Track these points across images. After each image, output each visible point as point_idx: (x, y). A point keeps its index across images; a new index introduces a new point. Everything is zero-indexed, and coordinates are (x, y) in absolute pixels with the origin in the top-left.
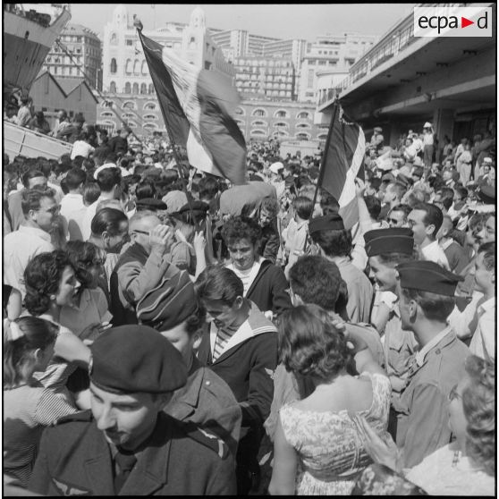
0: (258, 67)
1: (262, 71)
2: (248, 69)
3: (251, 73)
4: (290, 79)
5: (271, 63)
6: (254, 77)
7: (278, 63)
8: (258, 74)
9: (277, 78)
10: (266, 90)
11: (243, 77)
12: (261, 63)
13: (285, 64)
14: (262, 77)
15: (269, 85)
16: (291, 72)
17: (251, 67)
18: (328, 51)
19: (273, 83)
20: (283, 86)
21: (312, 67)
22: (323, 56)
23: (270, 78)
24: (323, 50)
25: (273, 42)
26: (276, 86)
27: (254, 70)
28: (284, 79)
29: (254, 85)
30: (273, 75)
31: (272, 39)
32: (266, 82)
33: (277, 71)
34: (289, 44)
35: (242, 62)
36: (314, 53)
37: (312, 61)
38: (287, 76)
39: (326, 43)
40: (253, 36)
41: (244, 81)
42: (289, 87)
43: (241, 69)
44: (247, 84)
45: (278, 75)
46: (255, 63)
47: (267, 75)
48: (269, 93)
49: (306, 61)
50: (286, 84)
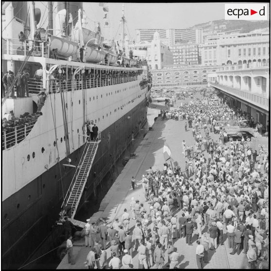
0: (182, 49)
1: (184, 51)
2: (177, 51)
3: (179, 52)
4: (197, 53)
5: (188, 47)
6: (180, 54)
7: (191, 46)
8: (182, 52)
9: (191, 53)
10: (186, 59)
11: (176, 54)
12: (183, 47)
13: (194, 46)
14: (184, 53)
15: (188, 57)
16: (197, 50)
17: (179, 50)
18: (212, 43)
19: (189, 55)
20: (194, 56)
21: (206, 50)
22: (210, 45)
23: (188, 53)
26: (191, 56)
27: (180, 51)
28: (194, 53)
29: (181, 57)
32: (186, 56)
33: (191, 50)
34: (194, 32)
35: (174, 48)
36: (206, 44)
37: (206, 48)
38: (195, 51)
39: (211, 39)
42: (197, 56)
43: (174, 51)
44: (177, 57)
46: (180, 48)
47: (186, 52)
48: (188, 60)
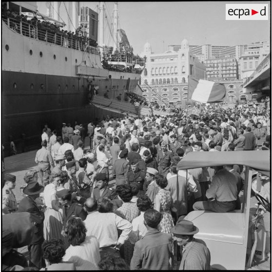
0: (217, 64)
1: (220, 65)
2: (212, 65)
3: (214, 67)
4: (235, 68)
5: (224, 61)
6: (216, 69)
7: (228, 60)
8: (218, 67)
9: (228, 68)
10: (222, 75)
11: (210, 69)
12: (219, 61)
13: (231, 60)
14: (220, 68)
15: (224, 72)
16: (235, 64)
17: (214, 64)
18: (254, 52)
19: (226, 71)
20: (231, 72)
21: (245, 61)
22: (251, 55)
23: (224, 68)
24: (251, 52)
25: (225, 48)
26: (228, 72)
27: (216, 65)
28: (232, 68)
29: (216, 72)
30: (226, 67)
31: (224, 47)
32: (222, 71)
33: (228, 64)
34: (234, 49)
35: (209, 62)
36: (246, 54)
37: (245, 58)
38: (233, 66)
39: (252, 48)
40: (214, 47)
41: (210, 72)
42: (235, 72)
43: (209, 65)
44: (212, 73)
45: (229, 66)
46: (216, 62)
47: (222, 67)
48: (224, 76)
49: (242, 58)
50: (233, 70)
